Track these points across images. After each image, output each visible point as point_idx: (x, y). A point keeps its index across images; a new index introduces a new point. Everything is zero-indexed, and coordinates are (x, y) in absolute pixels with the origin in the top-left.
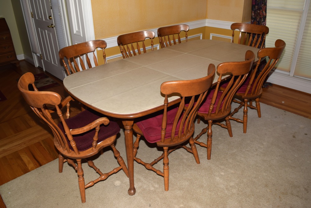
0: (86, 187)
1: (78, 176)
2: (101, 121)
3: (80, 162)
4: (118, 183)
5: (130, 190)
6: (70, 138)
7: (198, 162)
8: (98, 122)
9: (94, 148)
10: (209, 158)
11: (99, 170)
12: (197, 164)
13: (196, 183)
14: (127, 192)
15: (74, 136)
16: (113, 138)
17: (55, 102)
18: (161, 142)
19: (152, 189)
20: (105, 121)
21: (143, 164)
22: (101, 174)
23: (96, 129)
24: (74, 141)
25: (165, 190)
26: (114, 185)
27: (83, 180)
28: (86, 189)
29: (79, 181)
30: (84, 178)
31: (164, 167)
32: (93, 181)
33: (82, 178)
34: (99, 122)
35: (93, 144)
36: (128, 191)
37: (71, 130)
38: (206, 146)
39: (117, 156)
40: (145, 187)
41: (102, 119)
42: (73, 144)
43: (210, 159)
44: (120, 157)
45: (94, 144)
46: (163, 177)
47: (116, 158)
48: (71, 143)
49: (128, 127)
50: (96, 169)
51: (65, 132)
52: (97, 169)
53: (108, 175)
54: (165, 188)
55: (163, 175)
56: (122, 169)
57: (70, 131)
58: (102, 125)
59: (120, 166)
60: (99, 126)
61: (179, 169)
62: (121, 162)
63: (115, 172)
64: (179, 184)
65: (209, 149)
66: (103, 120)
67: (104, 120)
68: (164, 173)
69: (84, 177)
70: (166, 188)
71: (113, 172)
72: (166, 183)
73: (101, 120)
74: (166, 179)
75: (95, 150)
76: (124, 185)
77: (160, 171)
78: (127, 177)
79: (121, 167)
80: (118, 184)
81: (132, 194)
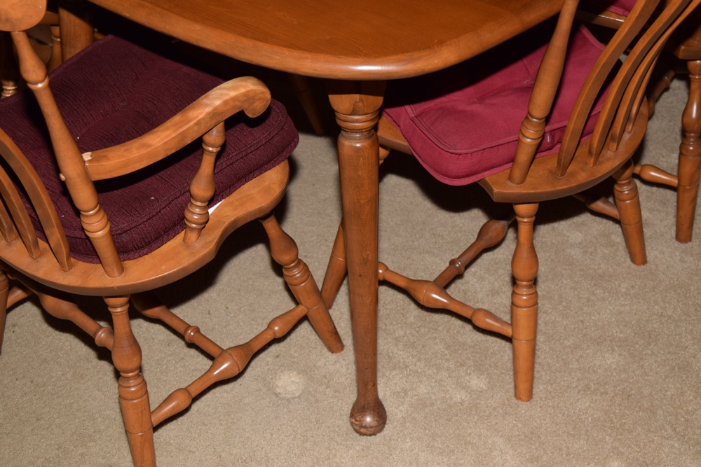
0: (156, 419)
1: (117, 374)
2: (234, 99)
3: (126, 307)
4: (290, 383)
5: (358, 410)
6: (84, 196)
7: (639, 257)
8: (218, 103)
9: (193, 236)
10: (684, 233)
11: (197, 330)
12: (633, 266)
13: (653, 354)
14: (344, 422)
15: (102, 187)
16: (274, 177)
17: (16, 14)
18: (510, 178)
19: (459, 396)
20: (249, 98)
21: (401, 283)
22: (212, 351)
23: (207, 138)
24: (102, 213)
25: (517, 396)
26: (277, 395)
27: (144, 391)
28: (156, 429)
29: (120, 397)
30: (144, 383)
31: (514, 293)
32: (186, 389)
33: (139, 380)
34: (226, 103)
35: (188, 215)
36: (352, 415)
37: (87, 156)
38: (675, 182)
39: (284, 258)
40: (423, 389)
41: (234, 88)
42: (97, 227)
43: (690, 240)
44: (300, 262)
45: (194, 214)
46: (509, 339)
47: (278, 268)
48: (83, 219)
49: (360, 121)
50: (181, 329)
51: (58, 171)
52: (189, 326)
53: (251, 352)
54: (516, 387)
55: (508, 331)
56: (305, 318)
57: (84, 162)
58: (236, 121)
59: (297, 303)
60: (222, 125)
61: (560, 296)
62: (301, 288)
63: (278, 335)
64: (575, 365)
65: (687, 197)
66: (243, 90)
67: (245, 95)
68: (512, 324)
69: (146, 375)
70: (523, 387)
71: (269, 337)
72: (523, 364)
73: (233, 94)
74: (523, 347)
75: (198, 245)
76: (321, 389)
77: (489, 314)
78: (325, 350)
79: (301, 310)
80: (293, 388)
81: (372, 430)
